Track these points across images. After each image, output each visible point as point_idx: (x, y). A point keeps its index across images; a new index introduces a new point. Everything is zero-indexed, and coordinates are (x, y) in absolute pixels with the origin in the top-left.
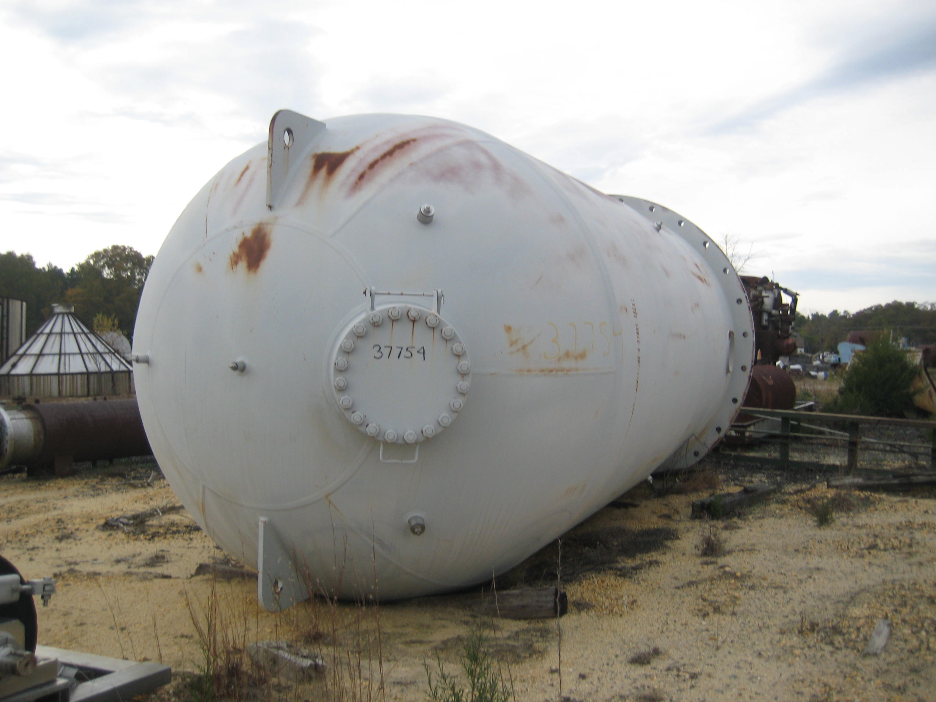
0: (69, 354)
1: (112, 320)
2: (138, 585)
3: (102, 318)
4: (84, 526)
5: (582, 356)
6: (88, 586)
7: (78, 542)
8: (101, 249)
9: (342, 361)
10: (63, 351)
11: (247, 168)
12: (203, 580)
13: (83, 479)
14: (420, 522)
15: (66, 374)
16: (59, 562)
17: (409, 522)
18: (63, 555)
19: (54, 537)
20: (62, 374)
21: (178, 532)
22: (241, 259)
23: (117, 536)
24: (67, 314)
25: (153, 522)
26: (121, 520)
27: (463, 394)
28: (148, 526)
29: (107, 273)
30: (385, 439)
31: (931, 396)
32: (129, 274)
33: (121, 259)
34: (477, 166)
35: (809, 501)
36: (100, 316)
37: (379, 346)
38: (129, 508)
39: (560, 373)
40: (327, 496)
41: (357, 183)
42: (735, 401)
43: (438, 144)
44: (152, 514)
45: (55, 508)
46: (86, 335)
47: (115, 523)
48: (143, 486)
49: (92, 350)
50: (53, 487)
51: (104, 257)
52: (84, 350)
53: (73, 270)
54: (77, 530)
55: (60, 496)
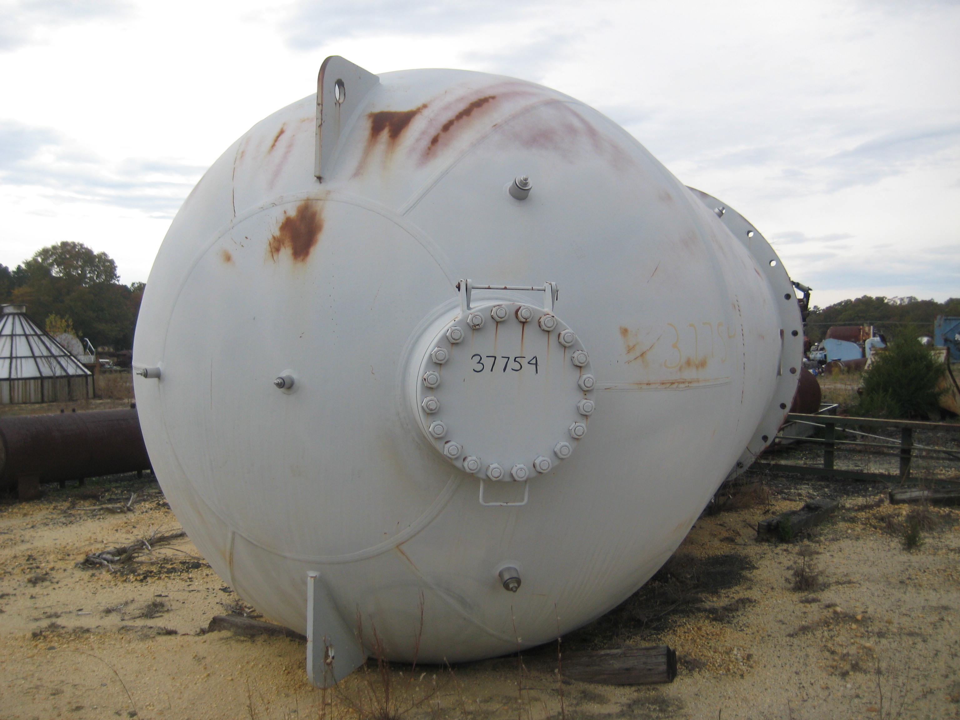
0: (21, 358)
1: (66, 321)
2: (142, 646)
3: (55, 319)
4: (60, 565)
5: (703, 364)
6: (77, 649)
7: (56, 586)
8: (49, 246)
9: (433, 375)
10: (14, 355)
11: (282, 132)
12: (221, 639)
13: (51, 503)
14: (515, 575)
15: (18, 379)
16: (36, 614)
17: (501, 575)
18: (41, 603)
19: (26, 580)
20: (14, 379)
21: (174, 570)
22: (283, 244)
23: (101, 576)
24: (18, 314)
25: (142, 558)
26: (104, 556)
27: (585, 416)
28: (138, 563)
29: (55, 271)
30: (487, 476)
31: (954, 395)
32: (80, 272)
33: (71, 257)
34: (571, 130)
35: (882, 519)
36: (52, 317)
37: (479, 355)
38: (110, 540)
39: (682, 386)
40: (398, 547)
41: (429, 149)
42: (783, 406)
43: (522, 103)
44: (140, 546)
45: (23, 541)
46: (39, 336)
47: (98, 560)
48: (122, 512)
49: (45, 353)
50: (16, 513)
51: (53, 254)
52: (37, 353)
53: (19, 268)
54: (53, 569)
55: (27, 524)
